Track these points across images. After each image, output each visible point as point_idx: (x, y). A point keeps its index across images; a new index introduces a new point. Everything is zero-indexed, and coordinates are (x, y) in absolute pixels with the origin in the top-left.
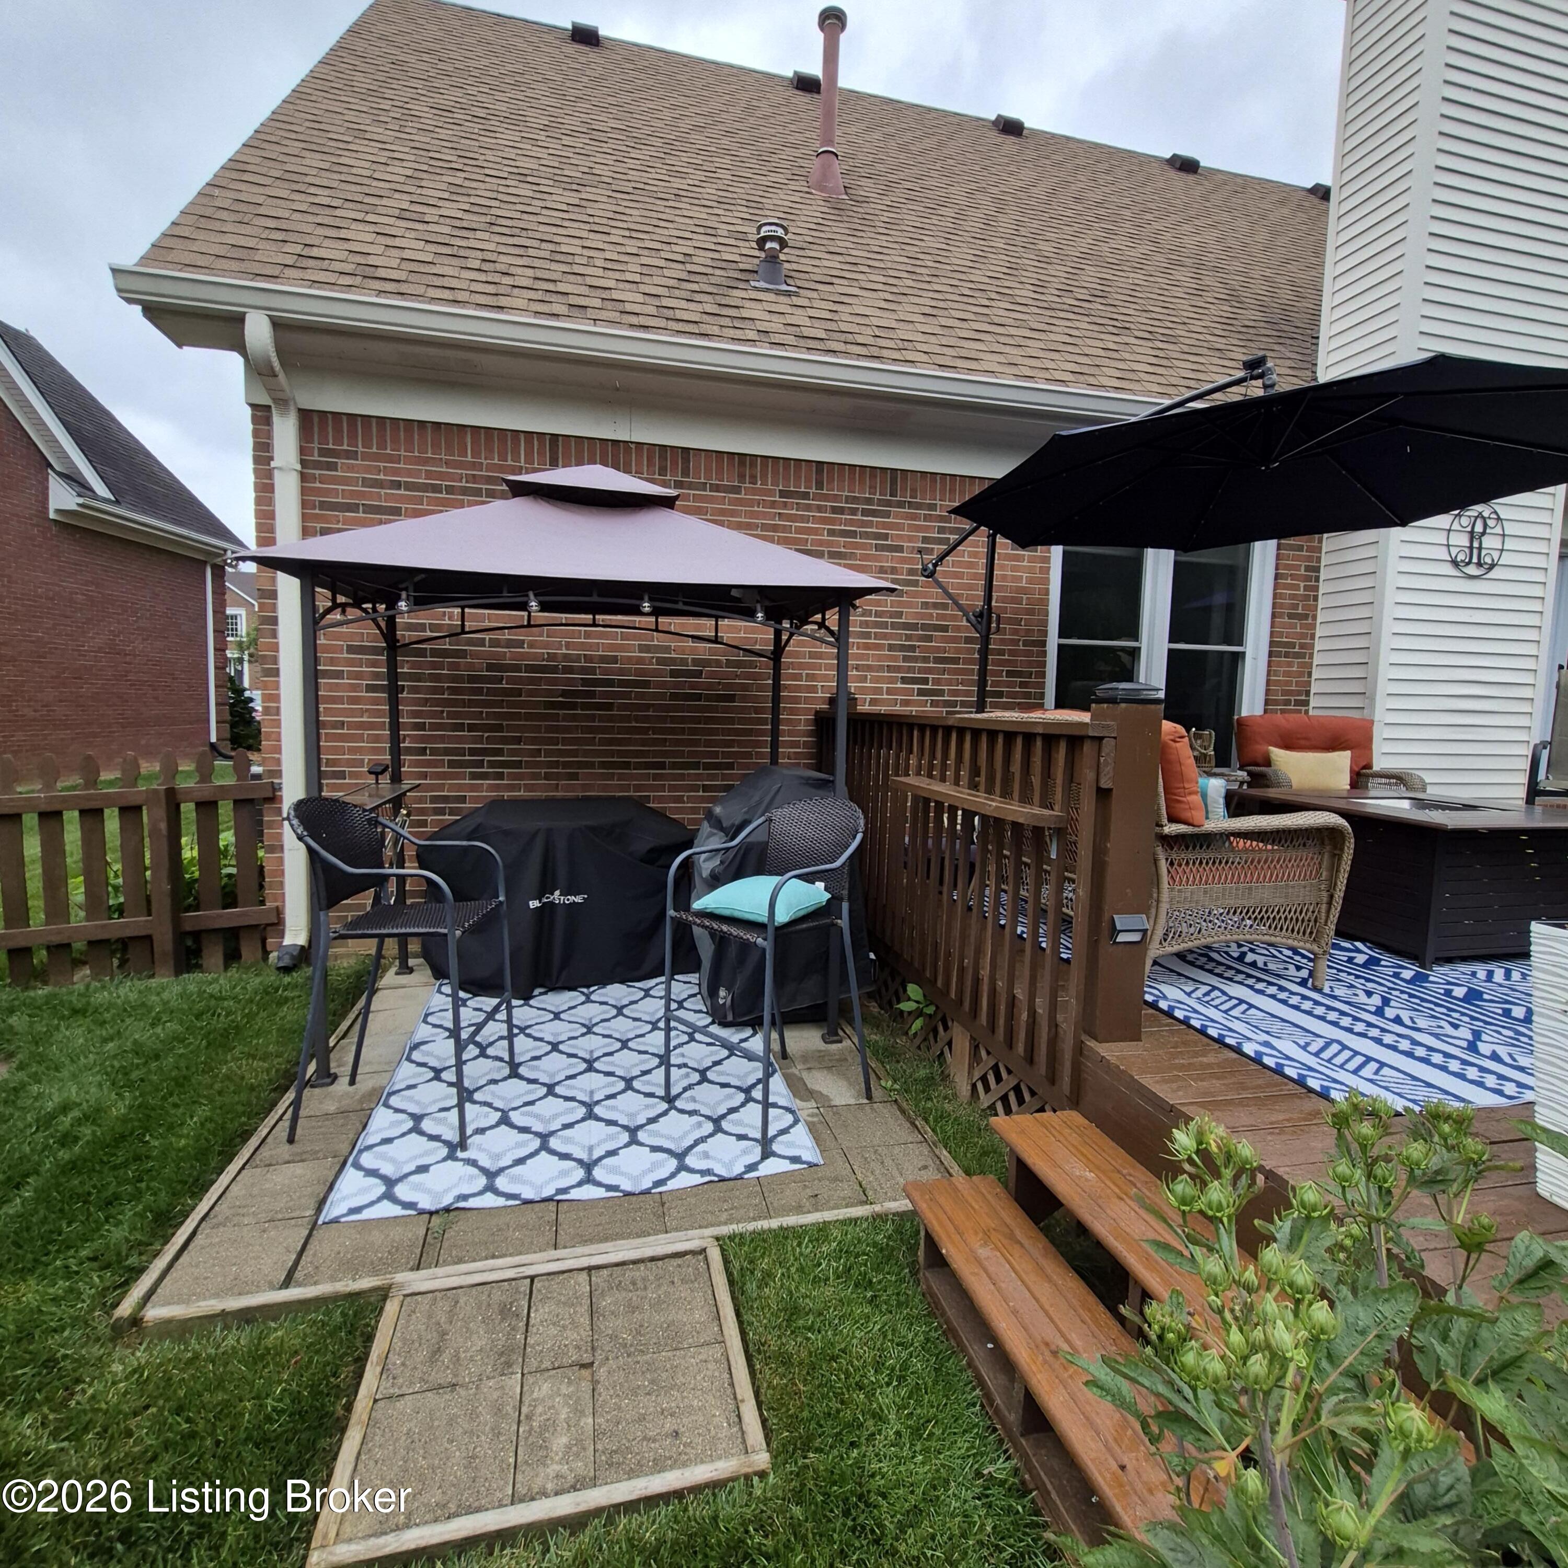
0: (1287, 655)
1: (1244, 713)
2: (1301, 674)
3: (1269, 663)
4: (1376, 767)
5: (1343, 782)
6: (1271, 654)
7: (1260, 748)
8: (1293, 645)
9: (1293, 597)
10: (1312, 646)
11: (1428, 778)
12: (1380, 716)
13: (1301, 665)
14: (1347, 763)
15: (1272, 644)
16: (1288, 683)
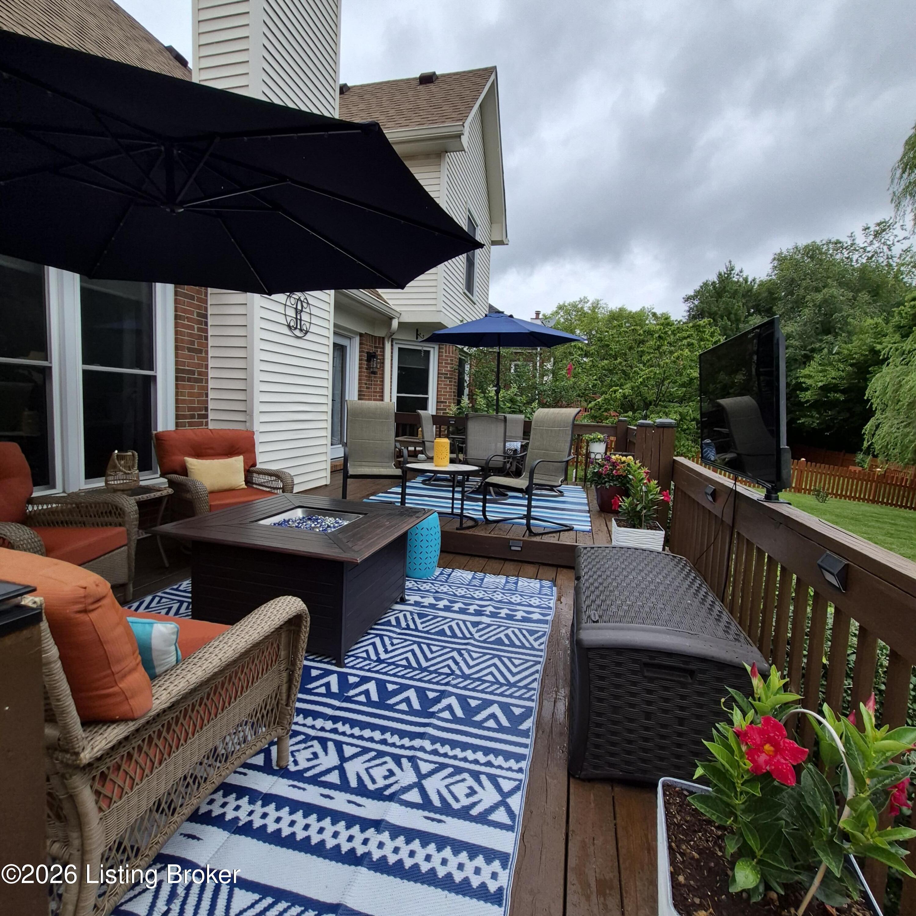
0: (189, 380)
1: (160, 428)
2: (200, 395)
3: (177, 385)
4: (259, 466)
5: (240, 481)
6: (177, 379)
7: (177, 458)
8: (193, 373)
9: (190, 335)
10: (207, 374)
11: (292, 472)
12: (257, 428)
13: (200, 388)
14: (242, 464)
15: (177, 371)
16: (193, 402)
